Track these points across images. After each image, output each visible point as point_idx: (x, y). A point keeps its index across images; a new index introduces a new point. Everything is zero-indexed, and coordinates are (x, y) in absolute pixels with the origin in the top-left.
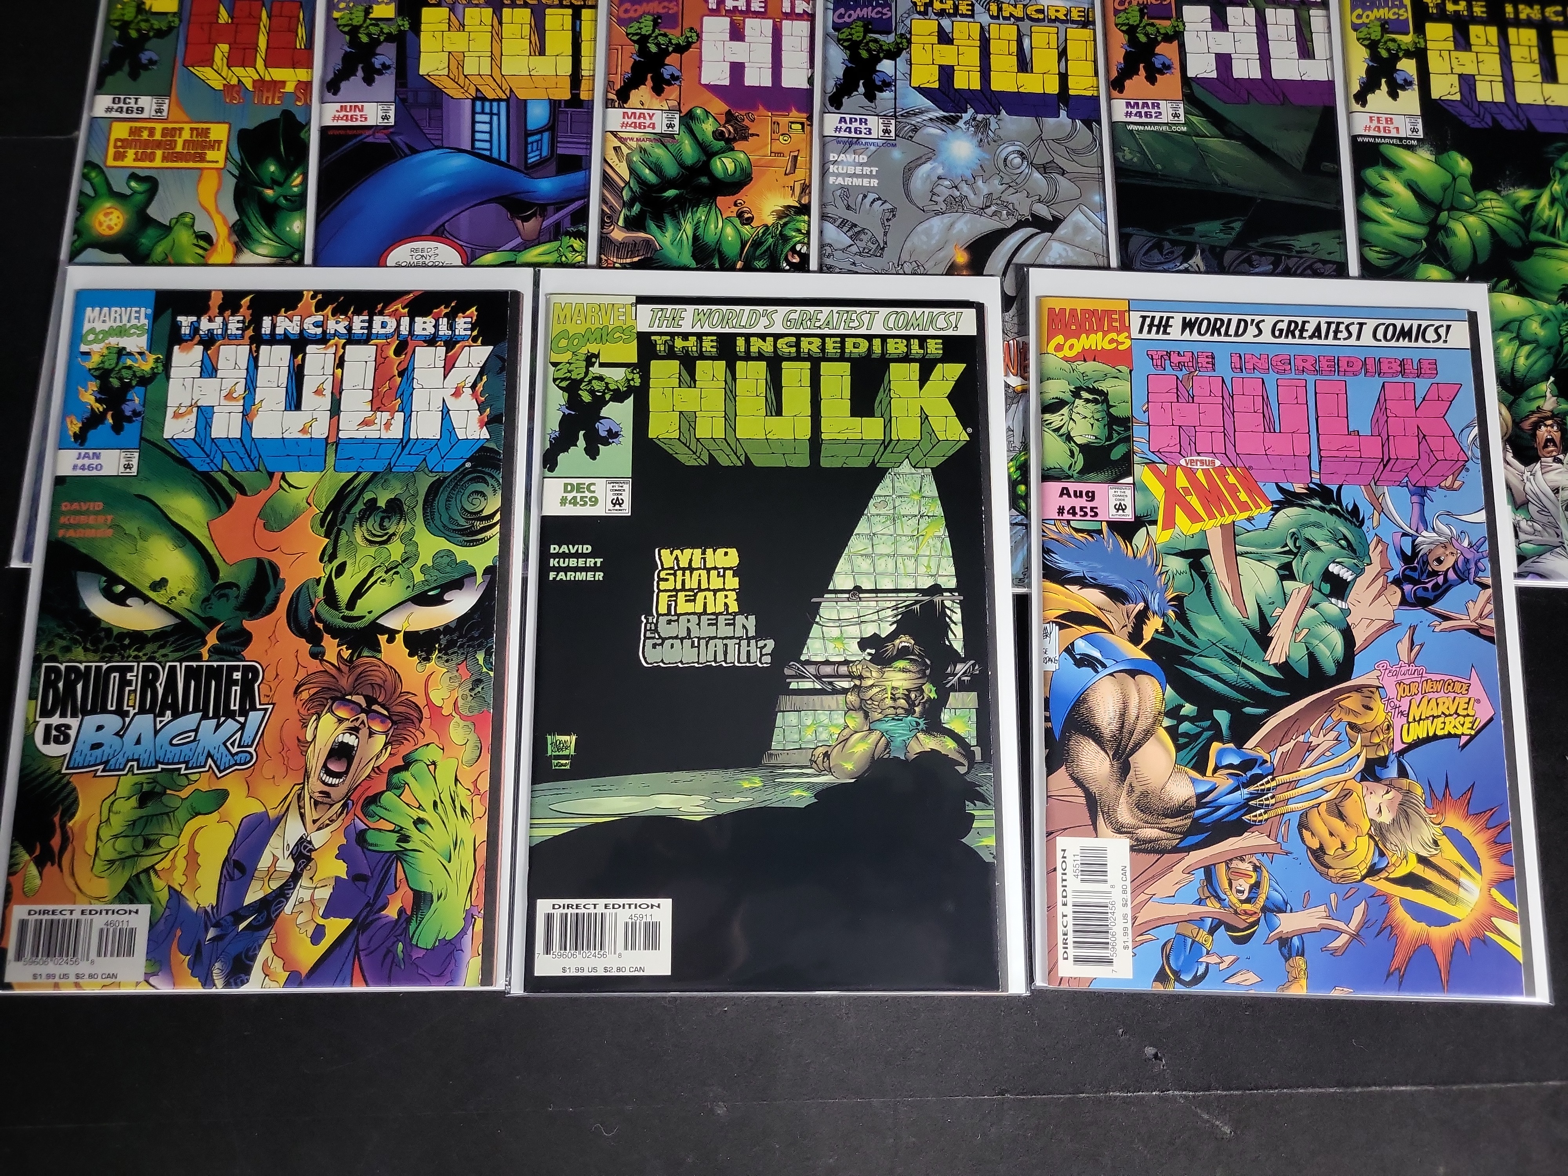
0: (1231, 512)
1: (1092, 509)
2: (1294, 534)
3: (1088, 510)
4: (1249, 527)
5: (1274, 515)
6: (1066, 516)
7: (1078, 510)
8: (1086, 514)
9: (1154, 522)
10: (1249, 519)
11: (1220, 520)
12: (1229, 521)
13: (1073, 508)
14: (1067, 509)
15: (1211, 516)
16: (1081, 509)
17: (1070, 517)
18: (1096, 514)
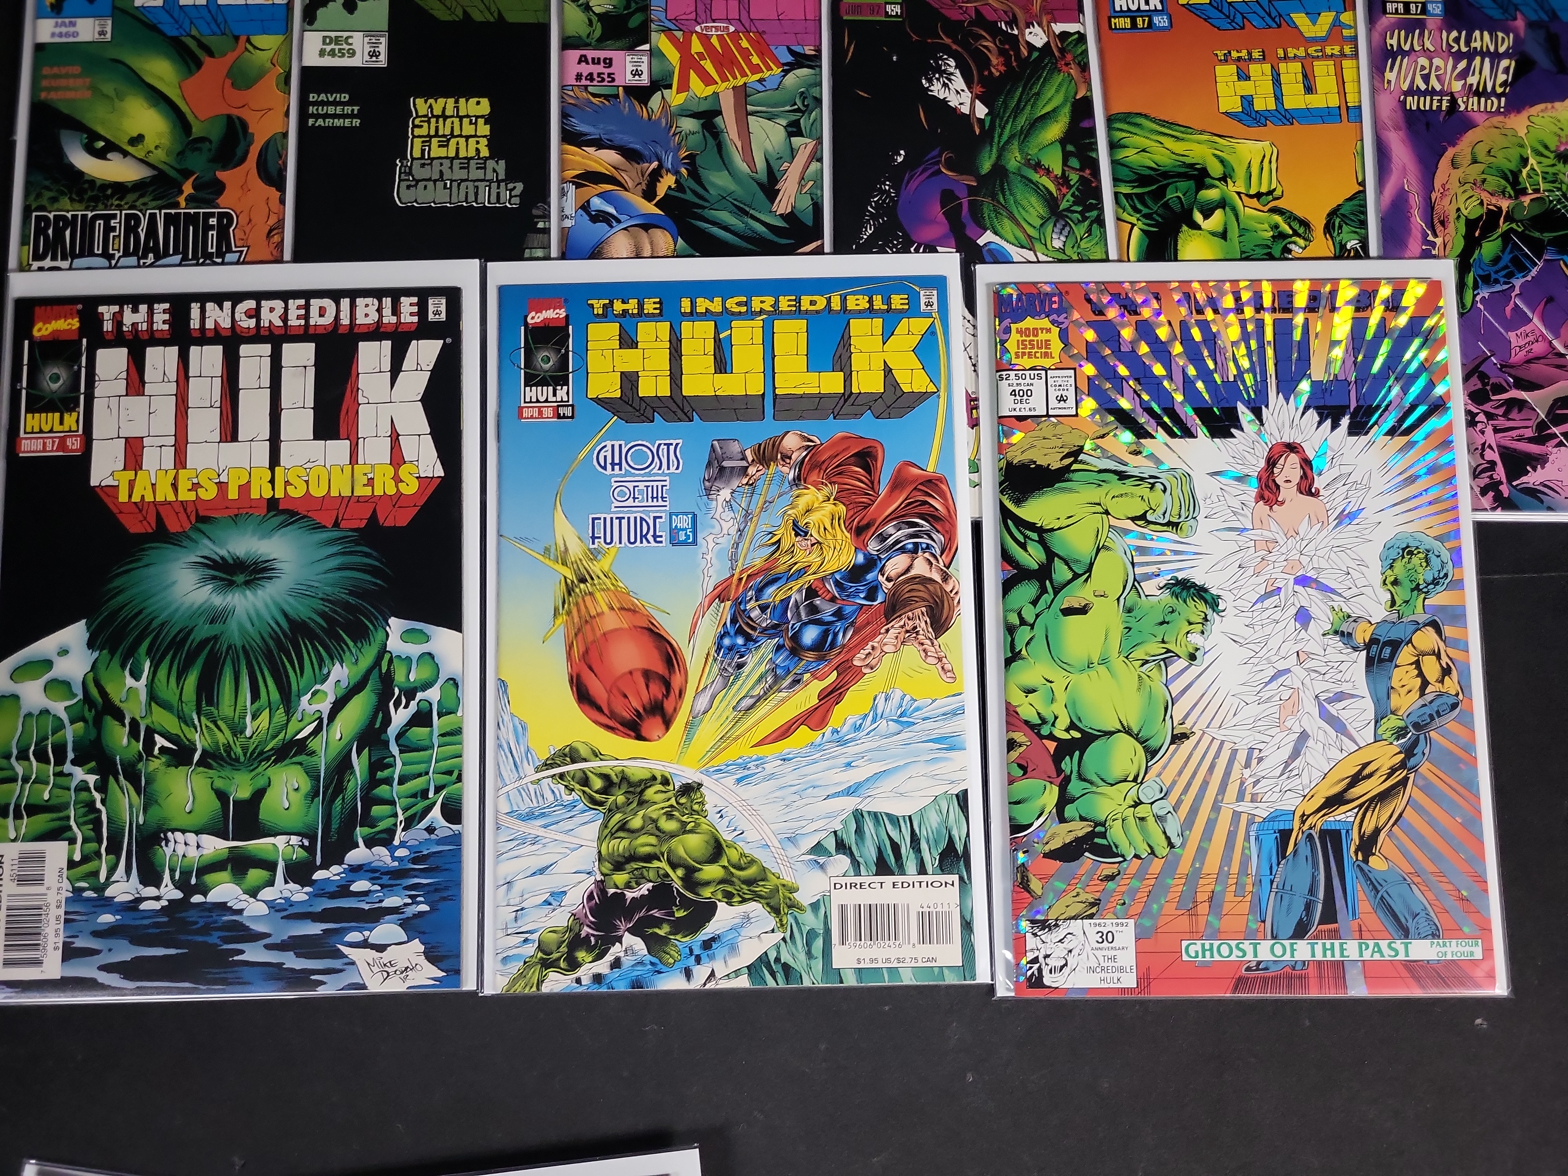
0: (744, 74)
1: (609, 75)
2: (802, 93)
3: (605, 76)
4: (760, 87)
5: (784, 76)
6: (584, 82)
7: (595, 76)
8: (603, 80)
9: (669, 87)
10: (761, 81)
11: (733, 83)
12: (741, 83)
13: (591, 74)
14: (585, 74)
15: (724, 79)
16: (599, 75)
17: (588, 83)
18: (613, 80)
